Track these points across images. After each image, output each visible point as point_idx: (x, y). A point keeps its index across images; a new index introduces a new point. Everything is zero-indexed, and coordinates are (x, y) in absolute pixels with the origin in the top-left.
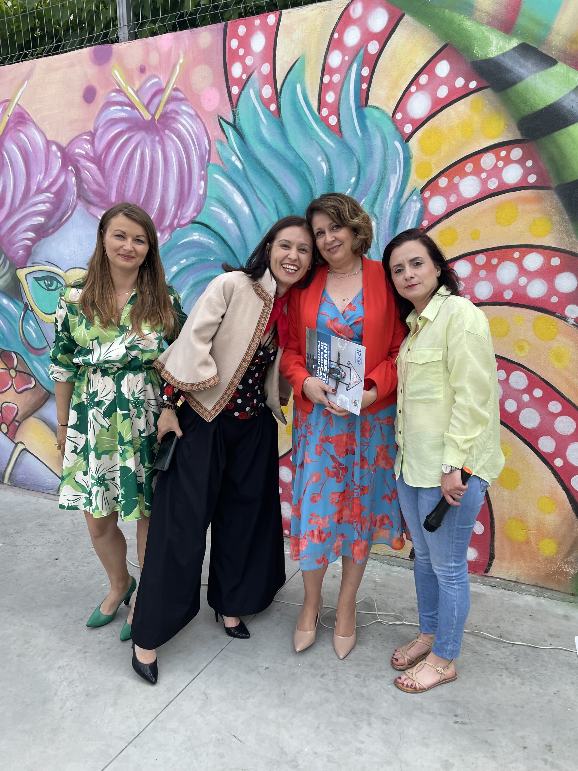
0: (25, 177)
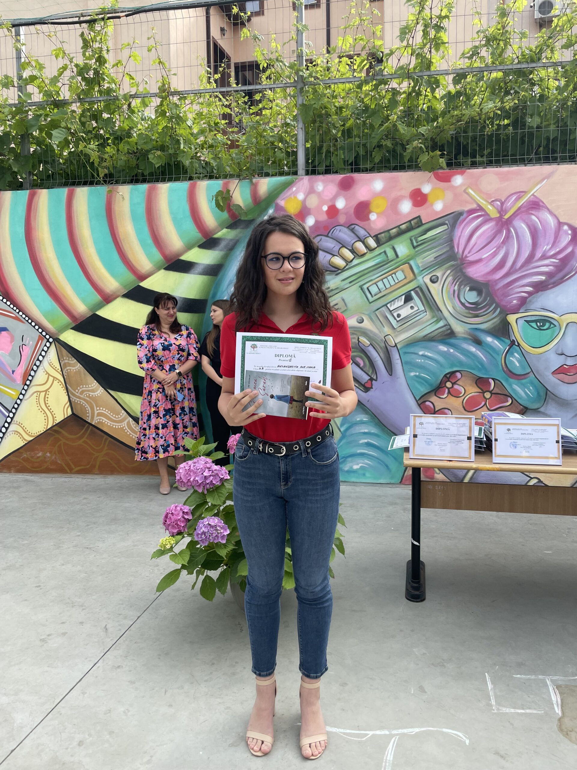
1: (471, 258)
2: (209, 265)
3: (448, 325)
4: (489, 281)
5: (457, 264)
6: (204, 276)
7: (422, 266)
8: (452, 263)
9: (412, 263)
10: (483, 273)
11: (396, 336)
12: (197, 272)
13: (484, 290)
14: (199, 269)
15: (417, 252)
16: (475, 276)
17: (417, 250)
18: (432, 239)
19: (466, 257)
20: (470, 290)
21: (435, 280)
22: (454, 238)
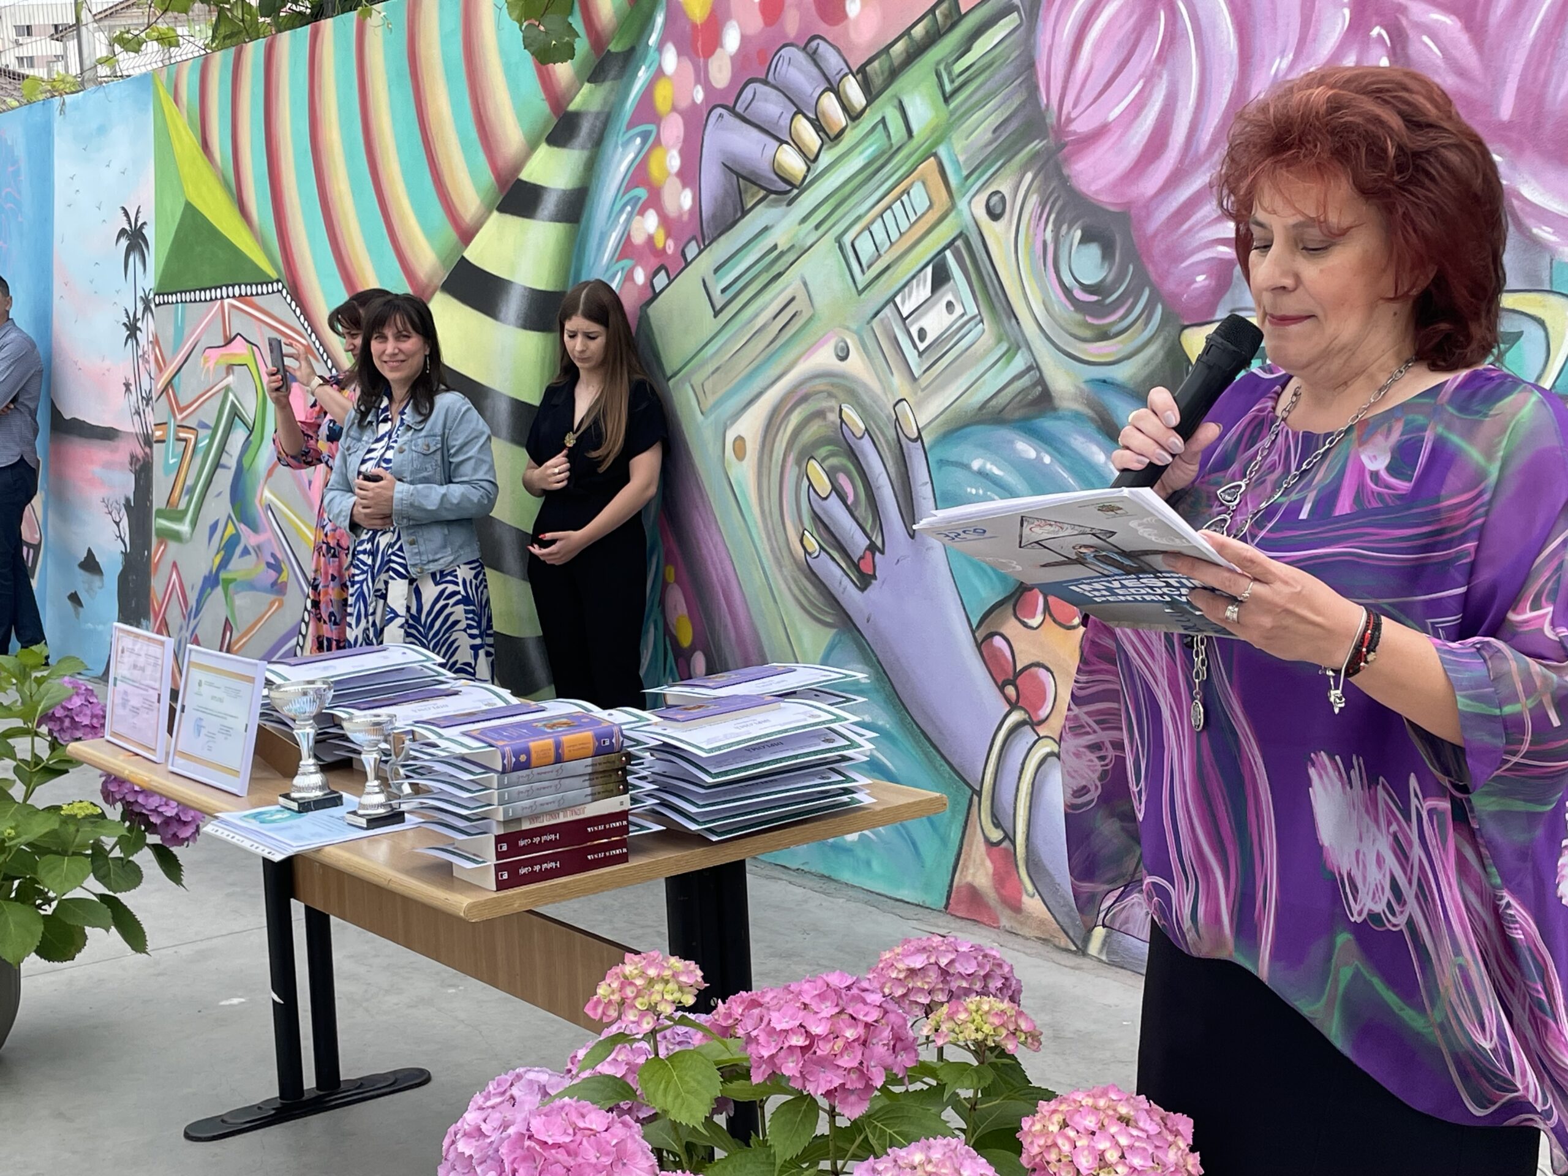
0: (1235, 67)
1: (1081, 126)
2: (564, 191)
3: (1033, 367)
4: (1129, 205)
5: (1046, 148)
6: (560, 226)
7: (965, 161)
8: (1036, 145)
9: (942, 151)
10: (1112, 177)
11: (920, 403)
12: (546, 213)
13: (1118, 237)
14: (549, 205)
15: (952, 113)
16: (1093, 188)
17: (952, 106)
18: (986, 65)
19: (1069, 120)
20: (1084, 240)
21: (998, 211)
22: (1037, 57)
